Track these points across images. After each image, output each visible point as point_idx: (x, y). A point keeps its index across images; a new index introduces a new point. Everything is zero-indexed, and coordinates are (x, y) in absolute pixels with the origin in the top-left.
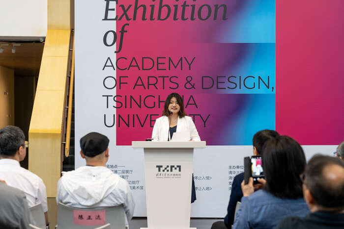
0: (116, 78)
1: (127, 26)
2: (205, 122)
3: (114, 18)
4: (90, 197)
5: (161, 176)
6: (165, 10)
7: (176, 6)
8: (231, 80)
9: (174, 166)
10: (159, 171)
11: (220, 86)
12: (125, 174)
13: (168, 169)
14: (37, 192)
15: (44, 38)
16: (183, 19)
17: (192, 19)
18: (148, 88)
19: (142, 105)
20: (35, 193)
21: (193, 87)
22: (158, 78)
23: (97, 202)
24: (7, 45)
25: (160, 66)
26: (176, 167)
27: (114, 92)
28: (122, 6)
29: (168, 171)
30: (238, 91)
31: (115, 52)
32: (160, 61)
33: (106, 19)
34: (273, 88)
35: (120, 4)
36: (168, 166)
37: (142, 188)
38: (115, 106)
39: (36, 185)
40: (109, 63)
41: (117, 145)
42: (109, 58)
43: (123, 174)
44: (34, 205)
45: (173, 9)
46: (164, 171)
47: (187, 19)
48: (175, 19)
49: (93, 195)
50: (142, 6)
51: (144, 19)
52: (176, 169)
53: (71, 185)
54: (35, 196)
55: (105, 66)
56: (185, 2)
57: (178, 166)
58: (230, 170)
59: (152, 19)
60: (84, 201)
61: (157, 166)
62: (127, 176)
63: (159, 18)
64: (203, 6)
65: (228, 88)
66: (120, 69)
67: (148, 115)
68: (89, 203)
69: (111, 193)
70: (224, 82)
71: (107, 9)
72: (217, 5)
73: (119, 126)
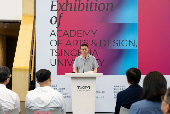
0: (56, 41)
1: (62, 14)
2: (102, 63)
3: (56, 10)
4: (43, 102)
5: (80, 91)
6: (81, 6)
7: (87, 4)
8: (115, 41)
9: (86, 86)
10: (79, 88)
11: (110, 45)
12: (61, 90)
13: (83, 87)
14: (15, 101)
15: (21, 21)
16: (91, 10)
17: (95, 10)
18: (73, 46)
19: (70, 54)
20: (14, 102)
21: (96, 45)
22: (78, 41)
23: (47, 105)
24: (2, 24)
25: (79, 35)
26: (87, 86)
27: (55, 48)
28: (60, 4)
29: (83, 89)
30: (118, 47)
31: (56, 27)
32: (79, 32)
33: (52, 10)
34: (136, 46)
35: (59, 3)
36: (83, 86)
37: (70, 97)
38: (56, 55)
39: (15, 98)
40: (53, 33)
41: (57, 75)
42: (53, 30)
43: (60, 90)
44: (14, 108)
45: (85, 5)
46: (81, 89)
47: (93, 10)
48: (87, 10)
49: (44, 101)
50: (70, 4)
51: (71, 10)
52: (87, 87)
53: (32, 97)
54: (14, 103)
55: (51, 34)
56: (92, 2)
57: (88, 86)
58: (115, 88)
59: (75, 10)
60: (40, 105)
61: (78, 86)
62: (62, 91)
63: (79, 10)
64: (101, 4)
65: (114, 46)
66: (58, 36)
67: (73, 60)
68: (43, 106)
69: (54, 100)
70: (111, 43)
71: (52, 6)
72: (108, 3)
73: (58, 65)
